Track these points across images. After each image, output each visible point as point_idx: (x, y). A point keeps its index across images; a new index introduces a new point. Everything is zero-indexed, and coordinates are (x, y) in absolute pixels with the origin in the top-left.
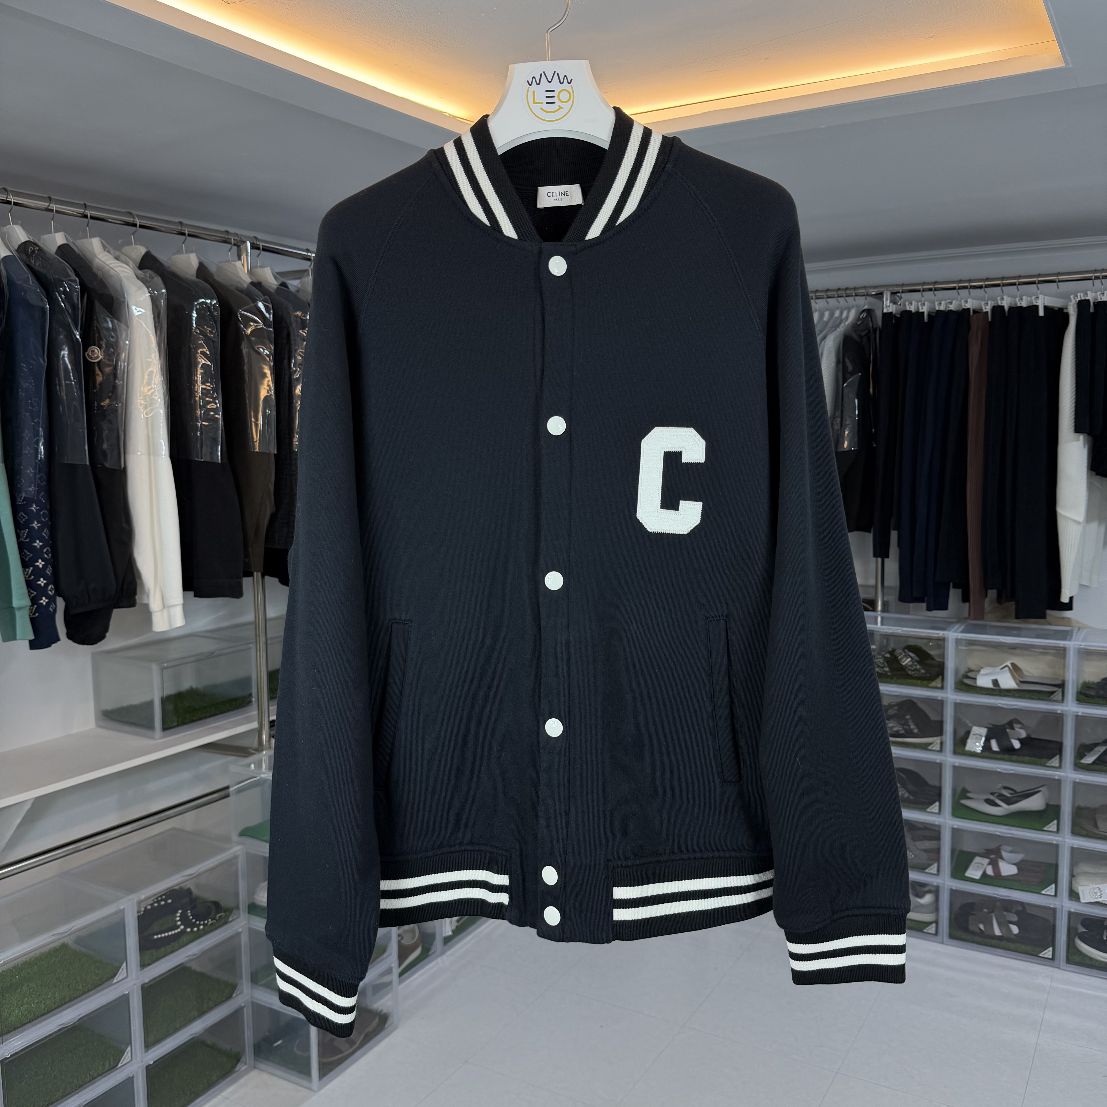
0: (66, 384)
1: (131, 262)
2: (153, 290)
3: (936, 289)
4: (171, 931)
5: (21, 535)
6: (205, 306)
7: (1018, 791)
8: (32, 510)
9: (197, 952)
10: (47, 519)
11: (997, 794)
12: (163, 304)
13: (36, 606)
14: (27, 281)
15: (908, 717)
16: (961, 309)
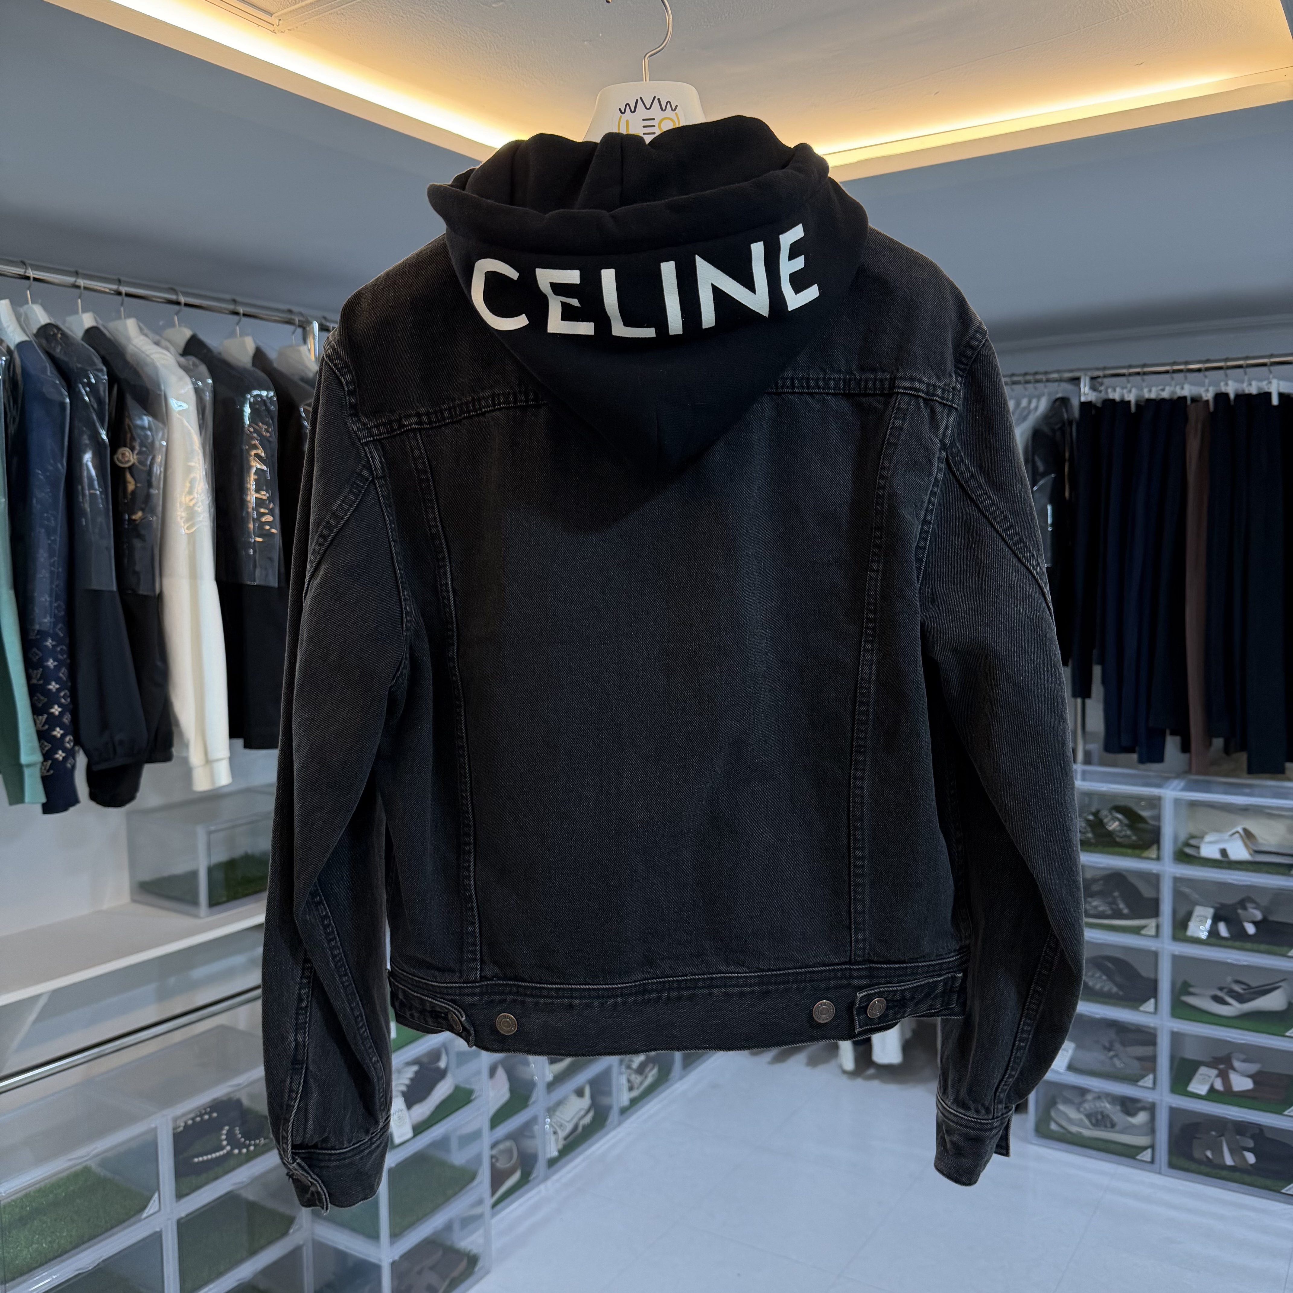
0: (91, 495)
1: (172, 349)
2: (197, 380)
3: (1145, 374)
4: (214, 1152)
5: (34, 676)
6: (260, 399)
7: (1253, 984)
8: (47, 646)
9: (245, 1179)
10: (65, 656)
11: (1225, 990)
12: (208, 398)
13: (50, 762)
14: (44, 370)
15: (1116, 894)
16: (1175, 397)
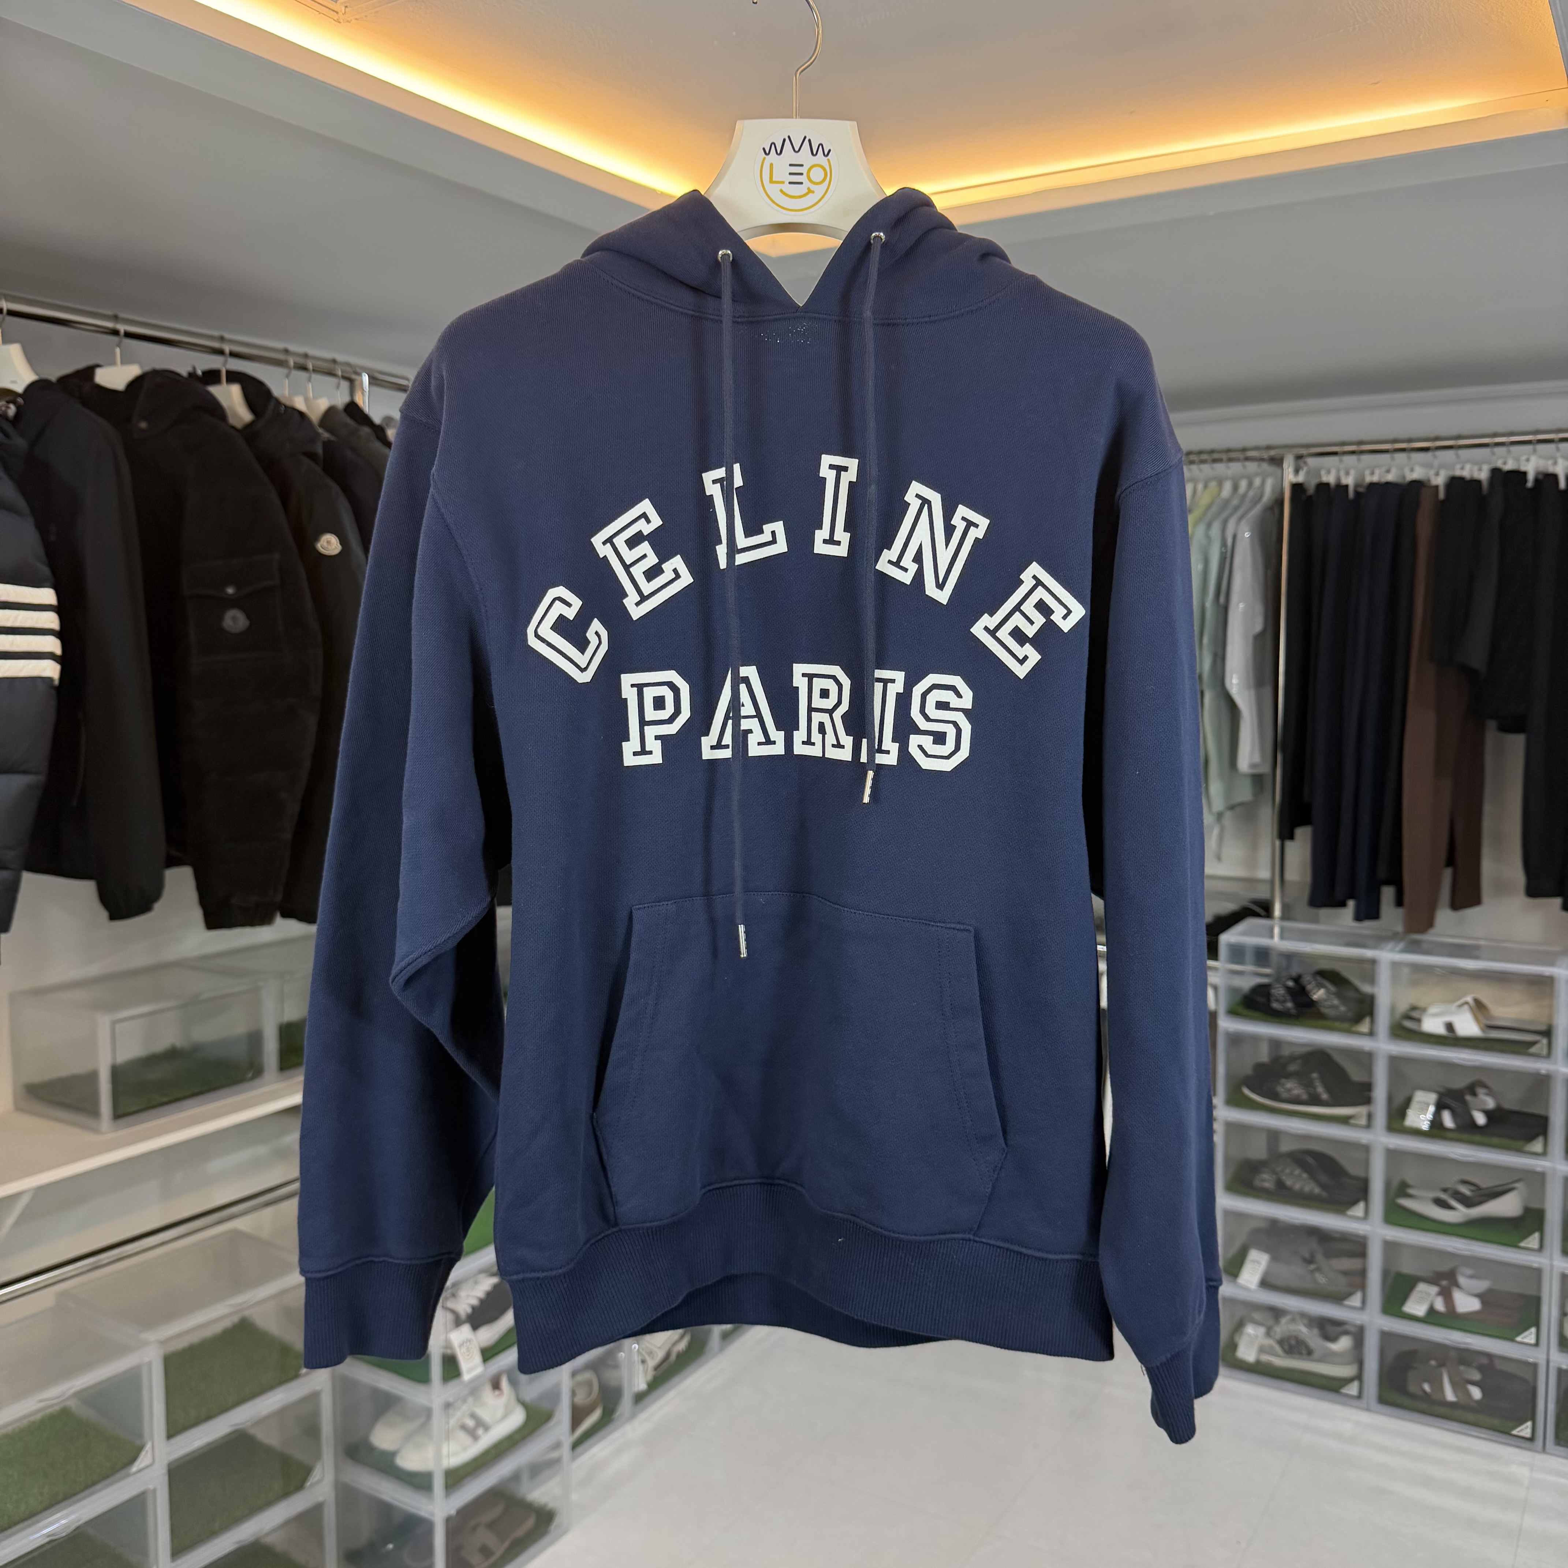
3: (1362, 452)
7: (1483, 1185)
11: (1449, 1192)
15: (1315, 1075)
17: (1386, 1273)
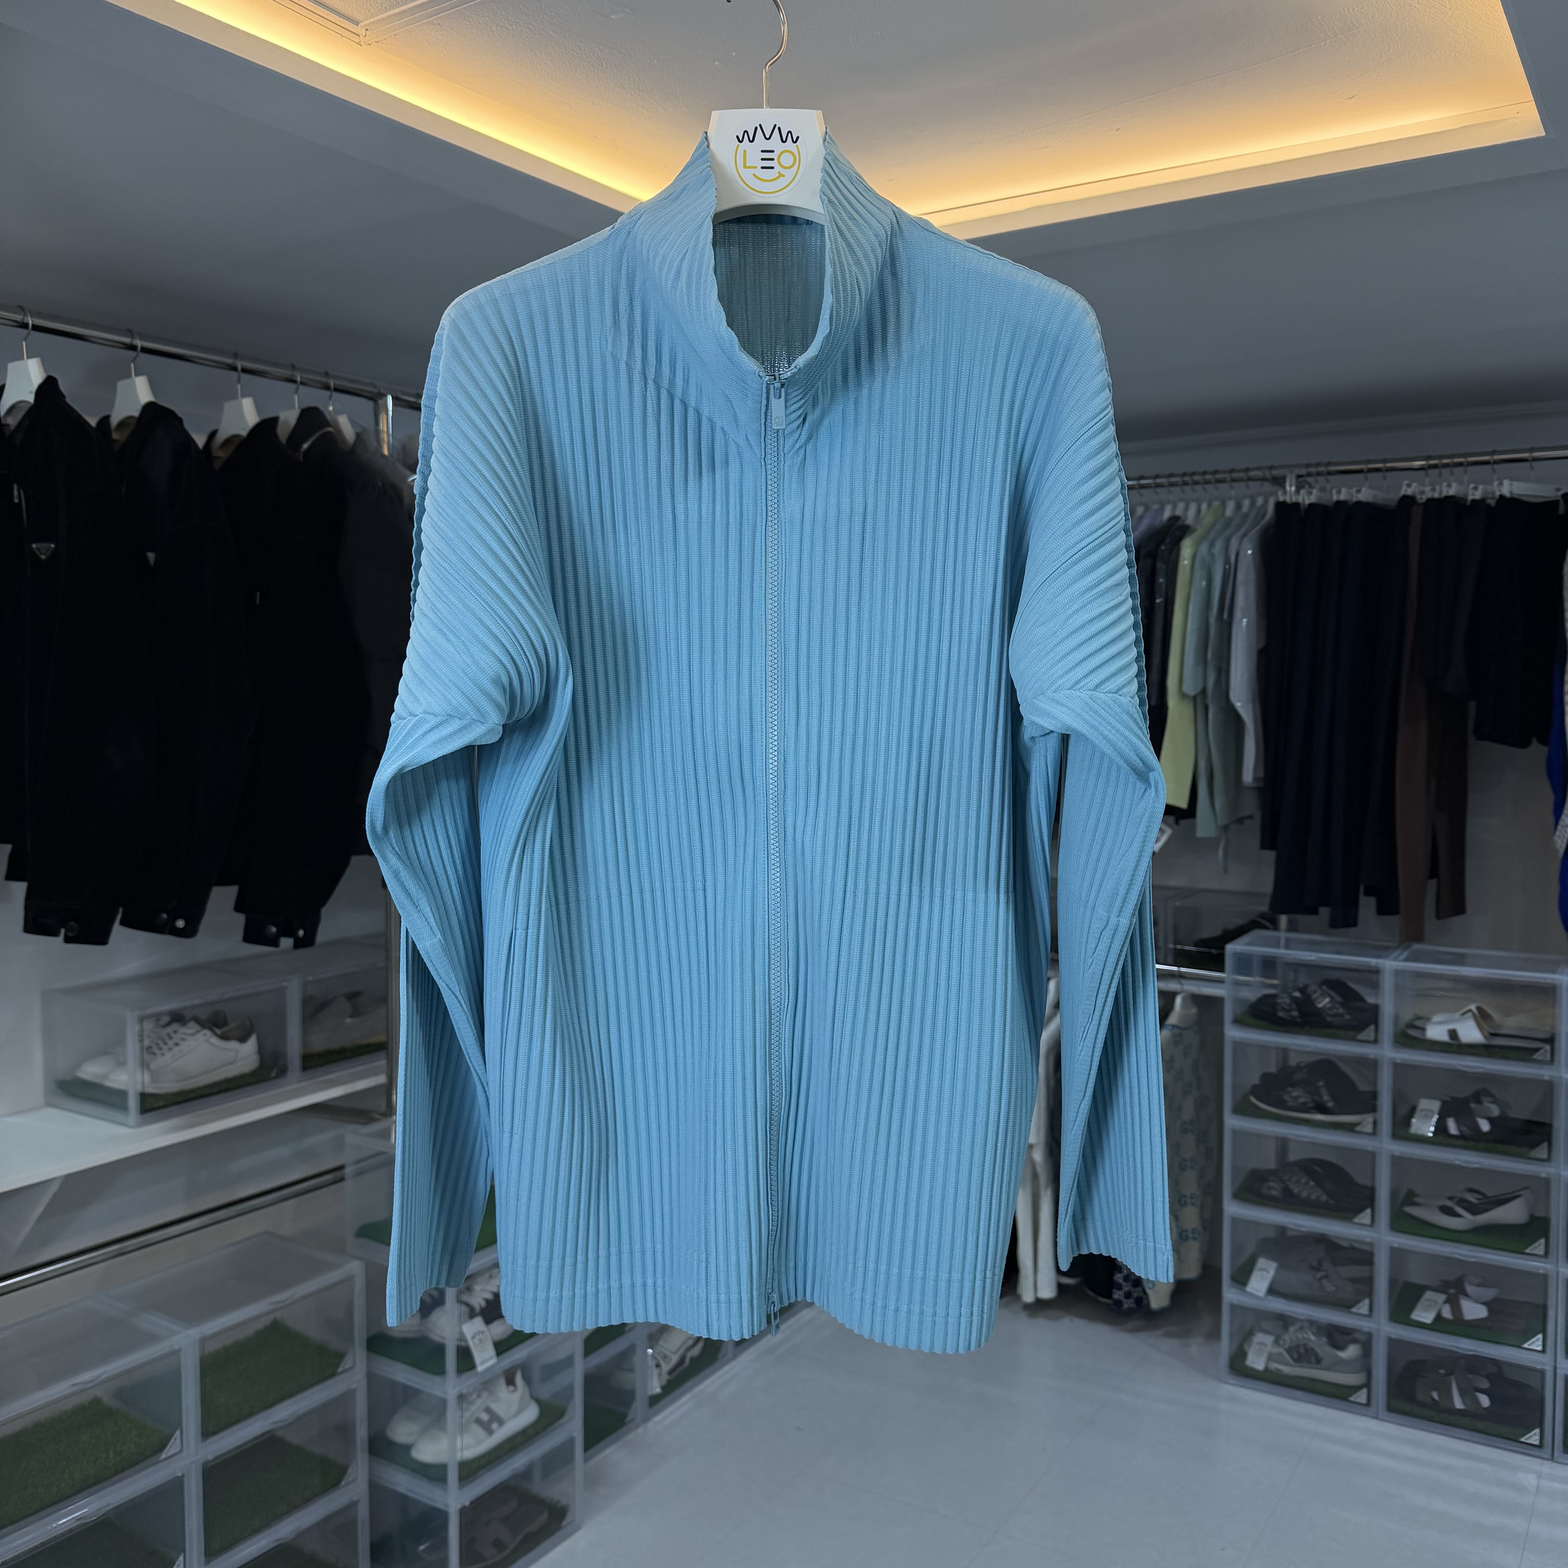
7: (1489, 1195)
9: (285, 1419)
11: (1457, 1200)
15: (1321, 1083)
17: (1393, 1282)
